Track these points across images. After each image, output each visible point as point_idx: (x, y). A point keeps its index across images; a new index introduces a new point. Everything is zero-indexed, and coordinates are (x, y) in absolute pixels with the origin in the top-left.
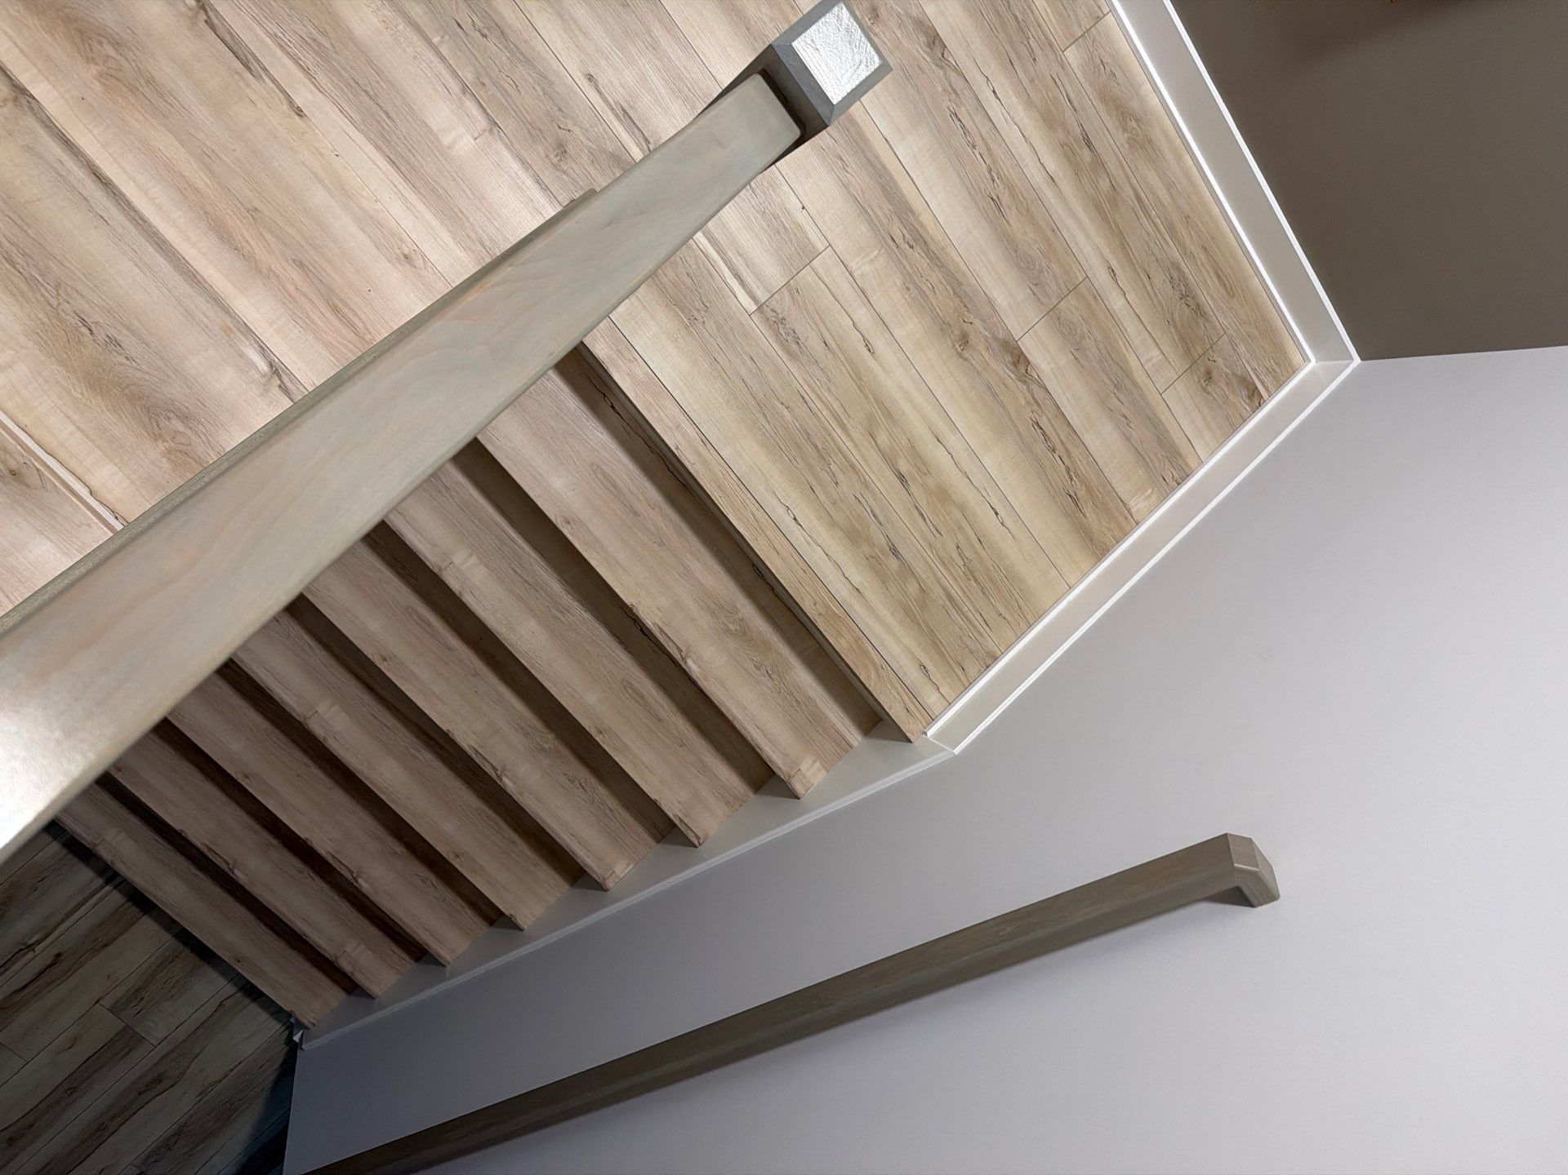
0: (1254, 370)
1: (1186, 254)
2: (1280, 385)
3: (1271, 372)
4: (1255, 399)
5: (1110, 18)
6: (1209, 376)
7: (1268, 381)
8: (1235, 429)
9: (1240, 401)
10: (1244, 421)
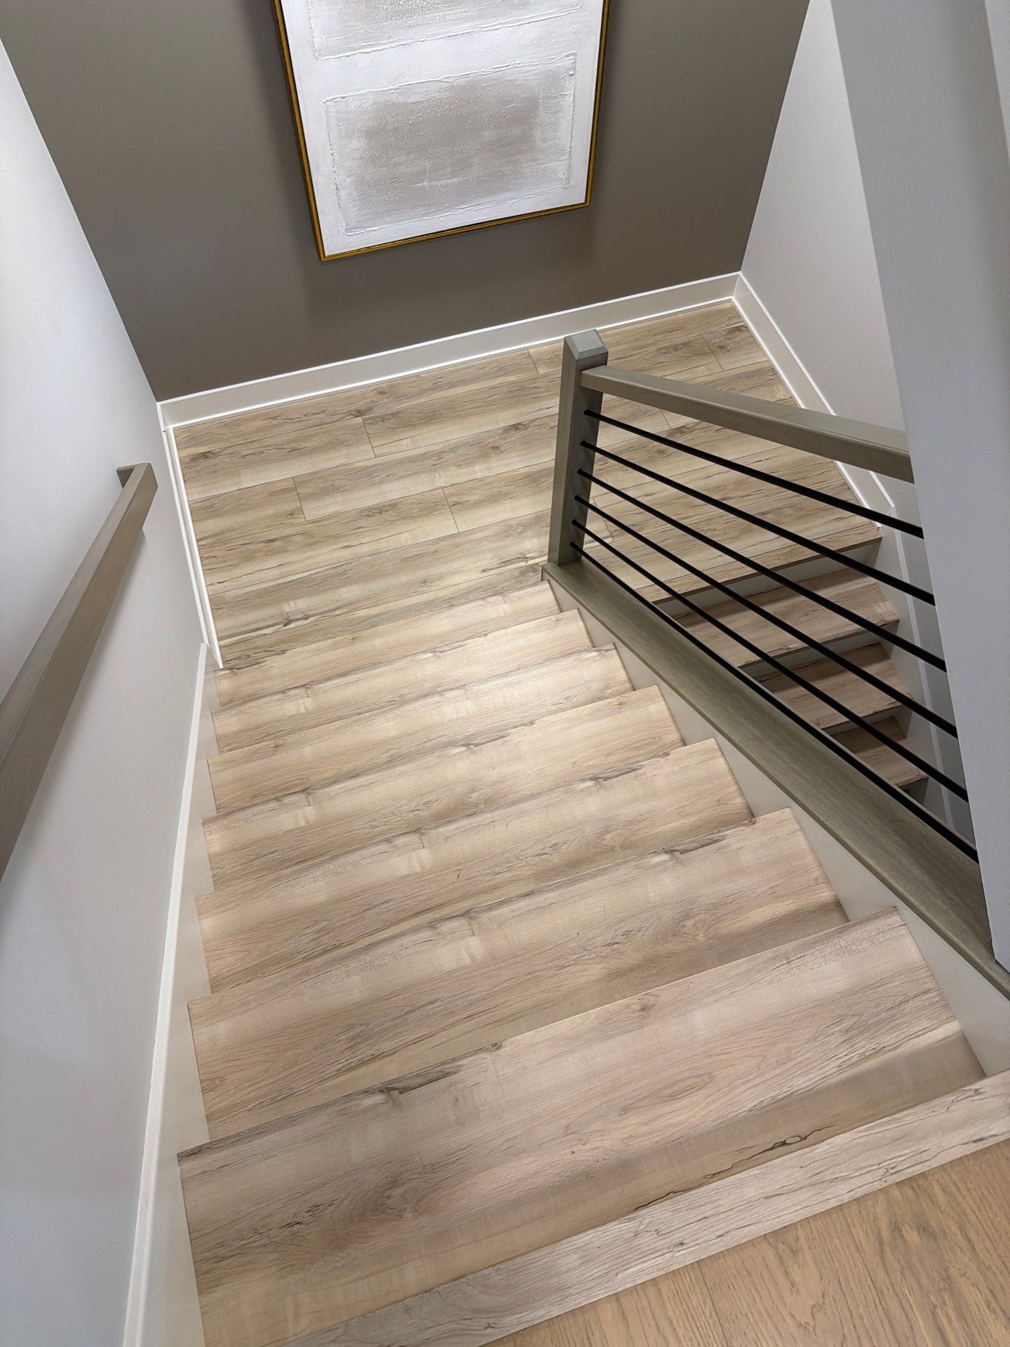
0: (727, 326)
1: (653, 344)
2: (739, 316)
3: (730, 319)
4: (743, 328)
5: (531, 351)
6: (722, 347)
7: (734, 321)
8: (755, 341)
9: (740, 336)
10: (753, 336)
